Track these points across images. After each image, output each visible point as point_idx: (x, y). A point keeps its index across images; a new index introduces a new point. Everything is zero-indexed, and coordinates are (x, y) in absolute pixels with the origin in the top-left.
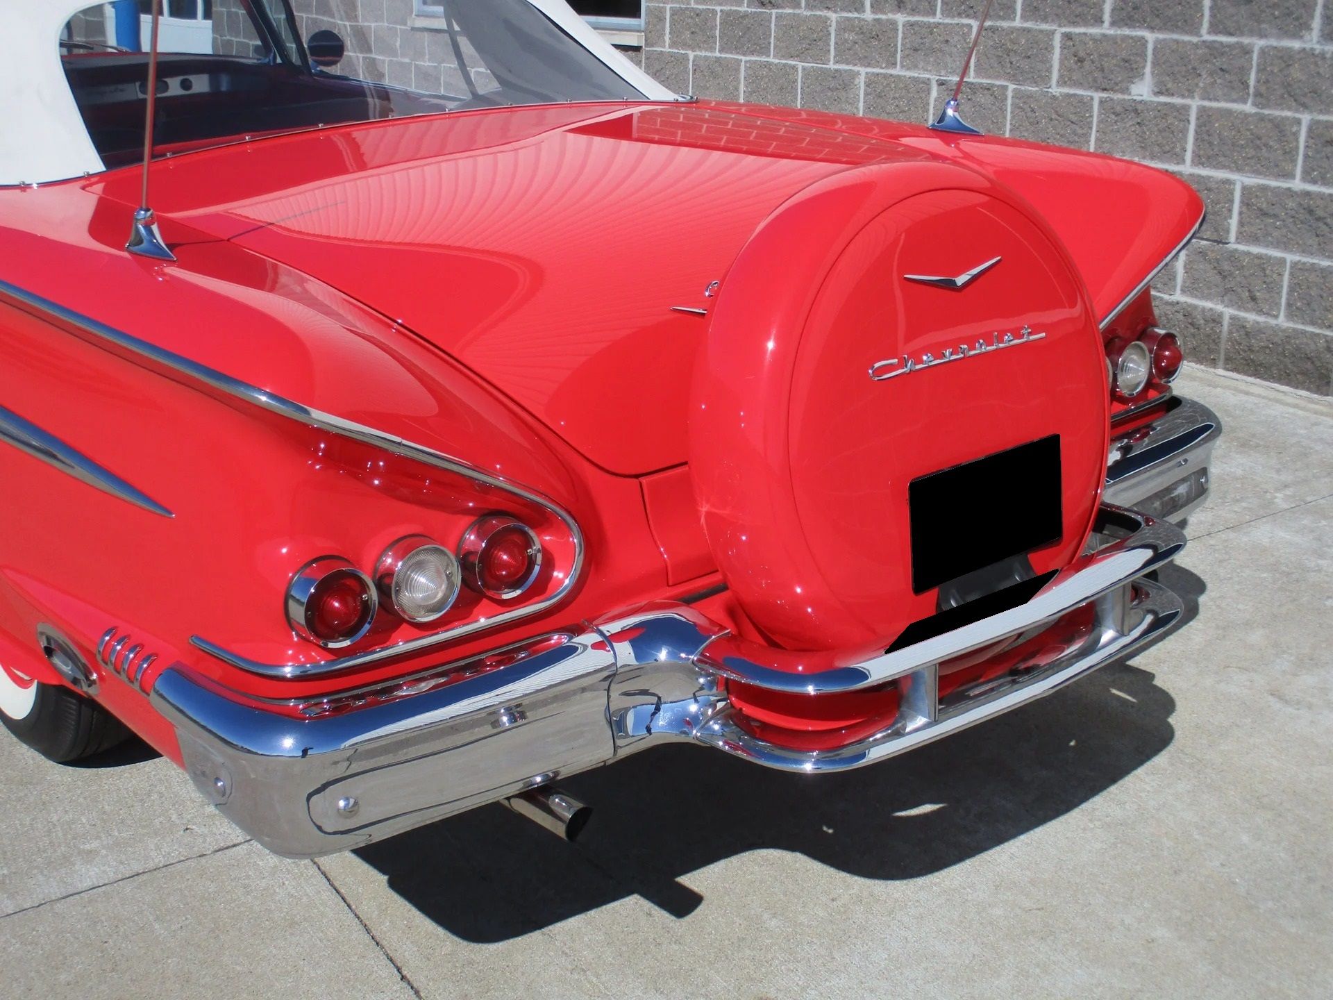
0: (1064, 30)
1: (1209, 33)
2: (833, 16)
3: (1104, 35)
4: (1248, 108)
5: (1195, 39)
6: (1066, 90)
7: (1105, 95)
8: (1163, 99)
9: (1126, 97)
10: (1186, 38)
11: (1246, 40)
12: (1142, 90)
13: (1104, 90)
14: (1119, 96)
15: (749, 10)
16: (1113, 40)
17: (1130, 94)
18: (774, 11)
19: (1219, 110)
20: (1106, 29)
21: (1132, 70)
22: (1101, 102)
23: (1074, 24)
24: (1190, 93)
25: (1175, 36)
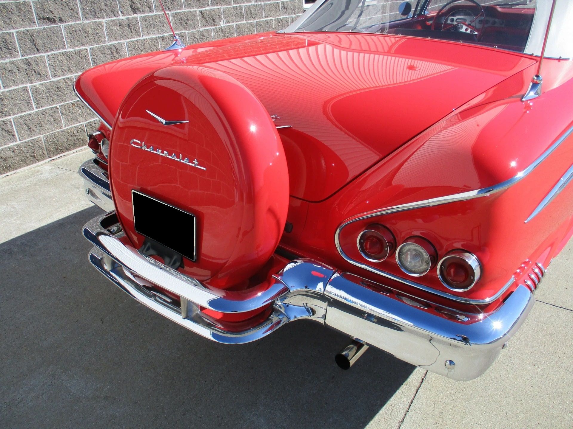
0: (199, 10)
1: (234, 4)
2: (103, 20)
3: (211, 9)
4: (244, 22)
5: (231, 6)
6: (203, 29)
7: (214, 27)
8: (228, 24)
9: (220, 26)
10: (230, 6)
11: (241, 5)
12: (222, 24)
13: (214, 25)
14: (218, 26)
15: (42, 27)
16: (214, 10)
17: (221, 25)
18: (62, 25)
19: (240, 24)
20: (211, 7)
21: (220, 18)
22: (213, 29)
23: (201, 7)
24: (233, 22)
25: (227, 6)
